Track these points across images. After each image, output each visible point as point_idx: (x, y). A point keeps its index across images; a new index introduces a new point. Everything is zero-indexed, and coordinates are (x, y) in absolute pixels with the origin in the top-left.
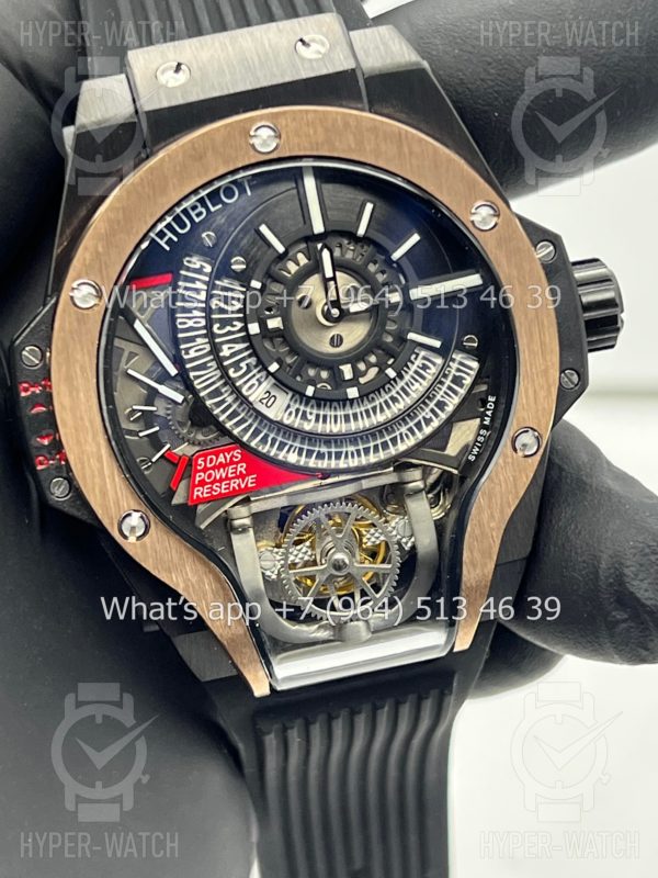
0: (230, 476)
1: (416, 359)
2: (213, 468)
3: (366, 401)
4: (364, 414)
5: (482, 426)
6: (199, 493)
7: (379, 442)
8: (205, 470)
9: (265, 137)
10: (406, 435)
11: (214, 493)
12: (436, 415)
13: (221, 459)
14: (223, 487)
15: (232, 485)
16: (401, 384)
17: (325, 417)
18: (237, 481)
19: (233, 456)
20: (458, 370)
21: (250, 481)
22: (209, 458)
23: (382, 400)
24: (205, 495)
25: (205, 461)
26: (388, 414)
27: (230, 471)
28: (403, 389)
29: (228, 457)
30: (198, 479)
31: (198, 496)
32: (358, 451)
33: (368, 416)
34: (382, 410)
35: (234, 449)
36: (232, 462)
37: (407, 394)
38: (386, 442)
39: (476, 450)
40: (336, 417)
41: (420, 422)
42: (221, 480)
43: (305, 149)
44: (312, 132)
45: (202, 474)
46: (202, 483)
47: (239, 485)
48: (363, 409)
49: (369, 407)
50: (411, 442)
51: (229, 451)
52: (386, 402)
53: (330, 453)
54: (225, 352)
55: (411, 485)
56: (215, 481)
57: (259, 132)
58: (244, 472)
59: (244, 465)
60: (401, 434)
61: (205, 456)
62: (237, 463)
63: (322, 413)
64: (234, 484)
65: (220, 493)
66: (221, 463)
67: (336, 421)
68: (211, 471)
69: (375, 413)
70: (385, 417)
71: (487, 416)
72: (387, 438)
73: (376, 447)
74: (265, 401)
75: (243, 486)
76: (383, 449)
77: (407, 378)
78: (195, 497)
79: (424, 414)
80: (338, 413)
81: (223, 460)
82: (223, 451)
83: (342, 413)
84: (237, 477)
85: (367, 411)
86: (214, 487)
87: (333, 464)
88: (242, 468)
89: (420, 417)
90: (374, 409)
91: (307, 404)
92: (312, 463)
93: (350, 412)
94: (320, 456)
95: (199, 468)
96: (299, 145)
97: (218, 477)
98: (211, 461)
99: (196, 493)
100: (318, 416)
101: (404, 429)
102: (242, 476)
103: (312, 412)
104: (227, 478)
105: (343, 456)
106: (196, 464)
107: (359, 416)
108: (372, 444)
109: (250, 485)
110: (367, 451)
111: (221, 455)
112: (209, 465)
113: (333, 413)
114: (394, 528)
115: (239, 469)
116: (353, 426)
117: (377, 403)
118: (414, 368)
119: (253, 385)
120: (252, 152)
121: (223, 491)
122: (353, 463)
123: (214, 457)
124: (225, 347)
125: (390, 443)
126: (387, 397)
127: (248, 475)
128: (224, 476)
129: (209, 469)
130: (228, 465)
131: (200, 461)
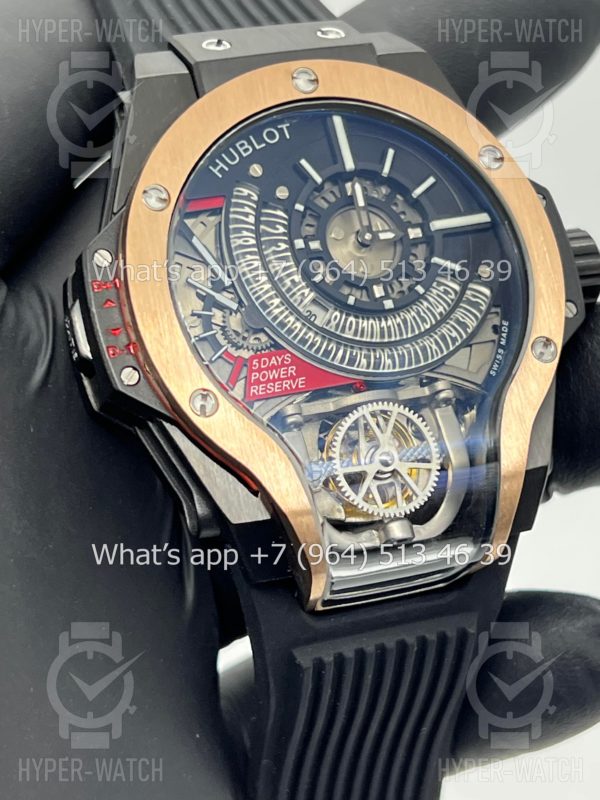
0: (282, 377)
2: (267, 369)
4: (396, 328)
5: (500, 346)
6: (256, 391)
8: (259, 370)
11: (269, 392)
13: (273, 361)
14: (277, 386)
15: (285, 385)
16: (427, 304)
18: (289, 382)
19: (284, 360)
21: (300, 382)
22: (263, 359)
23: (411, 317)
24: (260, 393)
25: (259, 363)
27: (282, 373)
29: (280, 361)
30: (253, 378)
31: (254, 394)
35: (284, 353)
36: (283, 365)
39: (496, 367)
42: (274, 381)
45: (257, 374)
46: (256, 381)
47: (290, 386)
51: (282, 355)
52: (414, 318)
55: (442, 395)
56: (269, 381)
58: (295, 375)
59: (296, 369)
61: (261, 356)
62: (288, 366)
65: (274, 392)
66: (273, 365)
68: (265, 371)
71: (503, 337)
75: (293, 387)
77: (432, 300)
79: (448, 332)
81: (275, 362)
82: (274, 355)
84: (288, 378)
86: (269, 386)
88: (293, 370)
89: (445, 334)
95: (254, 367)
97: (271, 377)
98: (265, 363)
99: (252, 391)
102: (292, 379)
104: (279, 379)
106: (252, 365)
109: (300, 386)
111: (274, 358)
112: (263, 367)
115: (290, 373)
117: (408, 318)
121: (276, 391)
123: (268, 359)
127: (298, 376)
128: (276, 377)
129: (263, 369)
130: (280, 367)
131: (255, 362)
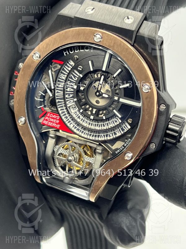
0: (54, 122)
1: (115, 118)
2: (51, 118)
3: (96, 122)
4: (94, 125)
5: (123, 146)
6: (45, 122)
7: (95, 134)
8: (49, 117)
9: (98, 37)
10: (102, 137)
11: (48, 124)
12: (113, 135)
14: (51, 124)
15: (53, 125)
16: (108, 122)
17: (84, 120)
18: (55, 124)
19: (57, 117)
20: (124, 127)
21: (58, 126)
22: (51, 114)
23: (100, 124)
24: (46, 124)
25: (50, 115)
26: (100, 128)
27: (55, 121)
28: (107, 124)
29: (56, 117)
30: (46, 118)
31: (44, 123)
32: (88, 134)
33: (95, 126)
34: (99, 126)
35: (58, 116)
36: (56, 119)
37: (108, 125)
38: (96, 135)
39: (118, 151)
40: (87, 122)
41: (108, 135)
42: (51, 122)
43: (107, 46)
44: (110, 42)
45: (48, 118)
46: (47, 120)
47: (55, 126)
48: (95, 123)
49: (97, 124)
50: (103, 139)
51: (57, 115)
52: (101, 125)
53: (81, 131)
54: (68, 90)
55: (98, 150)
56: (50, 121)
57: (97, 35)
58: (58, 123)
59: (59, 121)
60: (101, 135)
61: (51, 113)
62: (57, 120)
63: (84, 119)
64: (54, 125)
65: (50, 125)
66: (53, 117)
67: (86, 123)
68: (50, 118)
69: (97, 126)
70: (99, 129)
71: (126, 144)
72: (97, 135)
73: (93, 135)
74: (73, 108)
75: (56, 126)
76: (95, 137)
77: (110, 121)
78: (43, 122)
79: (109, 133)
80: (88, 121)
81: (54, 117)
82: (55, 115)
83: (89, 122)
84: (55, 123)
85: (95, 125)
86: (49, 123)
87: (80, 134)
88: (58, 122)
89: (108, 134)
90: (98, 125)
91: (81, 114)
92: (75, 131)
93: (91, 122)
94: (78, 130)
95: (48, 116)
96: (105, 43)
97: (51, 121)
98: (51, 116)
99: (44, 122)
100: (82, 119)
101: (102, 135)
102: (57, 124)
103: (81, 117)
105: (84, 133)
106: (47, 115)
107: (93, 125)
108: (92, 134)
109: (58, 127)
110: (90, 135)
111: (54, 116)
112: (50, 116)
113: (87, 120)
114: (92, 160)
115: (57, 121)
116: (90, 126)
117: (99, 124)
118: (113, 120)
119: (71, 102)
120: (93, 40)
121: (51, 125)
122: (86, 136)
123: (52, 115)
124: (69, 88)
125: (97, 136)
126: (102, 123)
127: (58, 124)
128: (52, 121)
129: (50, 117)
130: (55, 119)
131: (49, 114)
